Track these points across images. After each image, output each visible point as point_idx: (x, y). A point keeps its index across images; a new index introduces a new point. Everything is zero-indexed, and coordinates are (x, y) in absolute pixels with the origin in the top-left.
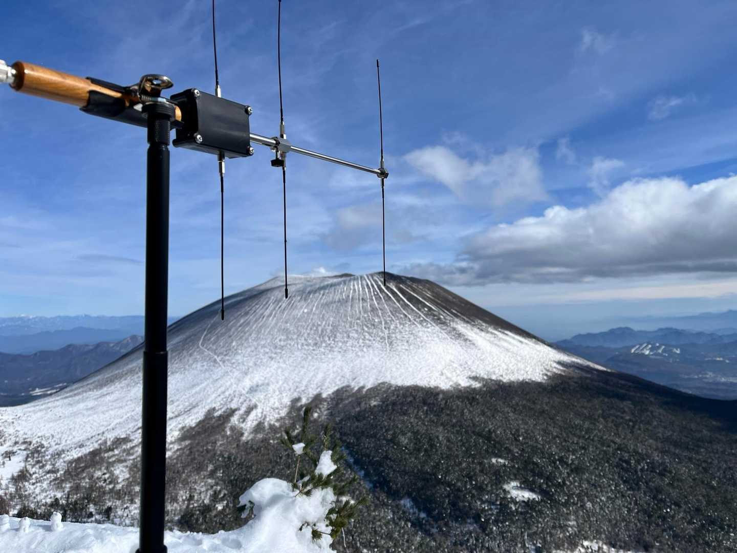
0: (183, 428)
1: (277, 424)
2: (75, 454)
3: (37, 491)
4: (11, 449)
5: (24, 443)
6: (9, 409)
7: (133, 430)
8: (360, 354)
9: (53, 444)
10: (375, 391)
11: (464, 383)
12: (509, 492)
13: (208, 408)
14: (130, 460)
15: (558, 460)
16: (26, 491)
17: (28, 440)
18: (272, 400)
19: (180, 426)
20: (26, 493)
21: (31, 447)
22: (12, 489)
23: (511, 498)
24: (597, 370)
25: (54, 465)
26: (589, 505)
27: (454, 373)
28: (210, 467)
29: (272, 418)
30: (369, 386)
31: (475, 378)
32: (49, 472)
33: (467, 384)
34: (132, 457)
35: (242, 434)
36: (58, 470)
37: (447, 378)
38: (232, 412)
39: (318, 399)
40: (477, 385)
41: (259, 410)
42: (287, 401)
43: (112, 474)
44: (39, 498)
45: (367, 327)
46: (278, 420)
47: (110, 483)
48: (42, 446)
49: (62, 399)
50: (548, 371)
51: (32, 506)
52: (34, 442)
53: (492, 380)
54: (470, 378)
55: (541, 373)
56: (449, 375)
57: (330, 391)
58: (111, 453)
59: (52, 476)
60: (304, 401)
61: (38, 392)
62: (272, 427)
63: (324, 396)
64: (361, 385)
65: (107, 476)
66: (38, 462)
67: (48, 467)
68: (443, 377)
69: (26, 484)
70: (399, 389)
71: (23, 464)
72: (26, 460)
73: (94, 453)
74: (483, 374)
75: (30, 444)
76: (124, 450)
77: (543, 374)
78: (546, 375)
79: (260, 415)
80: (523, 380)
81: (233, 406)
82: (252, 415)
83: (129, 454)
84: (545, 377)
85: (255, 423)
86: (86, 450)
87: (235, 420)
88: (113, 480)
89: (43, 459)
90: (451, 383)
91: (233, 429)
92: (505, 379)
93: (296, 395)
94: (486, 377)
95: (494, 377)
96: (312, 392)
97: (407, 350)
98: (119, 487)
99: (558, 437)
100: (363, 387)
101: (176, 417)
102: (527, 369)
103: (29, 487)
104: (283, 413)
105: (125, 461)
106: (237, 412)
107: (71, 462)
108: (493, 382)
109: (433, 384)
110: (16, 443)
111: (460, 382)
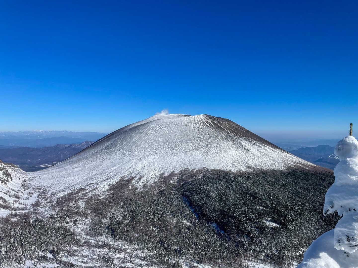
0: (110, 185)
1: (153, 185)
2: (61, 195)
3: (44, 211)
4: (32, 191)
5: (38, 189)
6: (31, 173)
7: (87, 185)
8: (193, 153)
9: (51, 190)
10: (200, 171)
11: (244, 169)
12: (265, 223)
13: (121, 176)
14: (86, 198)
15: (290, 209)
16: (38, 211)
17: (40, 187)
18: (151, 174)
19: (108, 184)
20: (39, 212)
21: (41, 191)
22: (32, 210)
23: (266, 226)
24: (312, 166)
25: (51, 199)
26: (305, 232)
27: (239, 165)
28: (122, 204)
29: (151, 182)
30: (197, 169)
31: (249, 167)
32: (49, 202)
33: (245, 170)
34: (86, 197)
35: (137, 189)
36: (53, 202)
37: (236, 167)
38: (132, 178)
39: (172, 174)
40: (250, 171)
41: (145, 178)
42: (158, 174)
43: (77, 204)
44: (44, 214)
45: (197, 141)
46: (154, 183)
47: (77, 208)
48: (46, 190)
49: (55, 169)
50: (286, 165)
51: (41, 218)
52: (42, 188)
53: (258, 169)
54: (247, 167)
55: (283, 166)
56: (237, 166)
57: (179, 171)
58: (77, 195)
59: (51, 204)
60: (166, 175)
61: (43, 165)
62: (151, 186)
63: (176, 173)
64: (193, 168)
65: (75, 205)
66: (44, 198)
67: (49, 200)
68: (234, 166)
69: (39, 207)
70: (211, 171)
72: (38, 197)
73: (69, 195)
74: (253, 165)
75: (40, 190)
76: (83, 194)
77: (283, 167)
78: (285, 167)
79: (145, 180)
80: (273, 169)
81: (133, 176)
82: (142, 181)
83: (85, 196)
84: (285, 168)
85: (143, 184)
86: (66, 193)
87: (134, 182)
88: (78, 207)
89: (46, 197)
90: (237, 169)
91: (133, 186)
92: (265, 168)
93: (162, 172)
94: (255, 167)
95: (259, 167)
96: (170, 171)
97: (216, 152)
98: (81, 210)
99: (291, 198)
100: (194, 169)
101: (107, 180)
102: (276, 164)
103: (40, 209)
104: (156, 180)
105: (83, 199)
106: (135, 179)
107: (59, 198)
109: (228, 169)
110: (34, 189)
111: (242, 169)
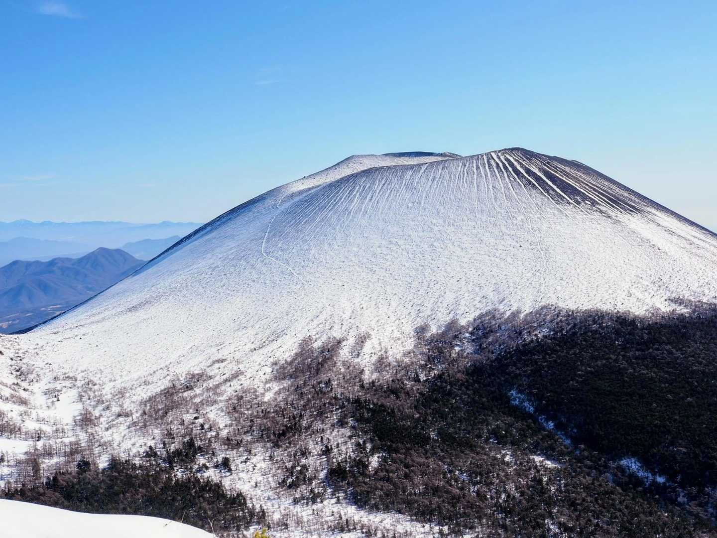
0: (275, 364)
2: (144, 393)
7: (208, 365)
9: (106, 380)
10: (536, 317)
11: (665, 308)
13: (301, 337)
18: (389, 329)
19: (271, 360)
25: (121, 406)
27: (646, 294)
29: (396, 353)
30: (528, 309)
31: (679, 301)
32: (119, 415)
33: (669, 309)
37: (639, 300)
38: (337, 343)
39: (454, 327)
40: (682, 310)
41: (375, 341)
42: (410, 329)
46: (404, 355)
48: (92, 382)
53: (703, 303)
54: (671, 300)
56: (641, 296)
57: (471, 318)
58: (191, 393)
60: (434, 330)
63: (463, 322)
64: (514, 309)
67: (116, 409)
68: (633, 300)
70: (570, 315)
71: (80, 406)
72: (81, 400)
73: (168, 393)
74: (688, 295)
76: (208, 389)
79: (378, 348)
81: (337, 334)
82: (368, 347)
83: (216, 394)
85: (374, 357)
86: (155, 389)
87: (345, 353)
90: (645, 308)
91: (347, 364)
93: (419, 322)
94: (693, 299)
95: (705, 300)
96: (444, 318)
100: (519, 312)
101: (260, 348)
104: (409, 345)
106: (344, 343)
107: (143, 403)
108: (705, 306)
109: (620, 307)
111: (658, 305)
